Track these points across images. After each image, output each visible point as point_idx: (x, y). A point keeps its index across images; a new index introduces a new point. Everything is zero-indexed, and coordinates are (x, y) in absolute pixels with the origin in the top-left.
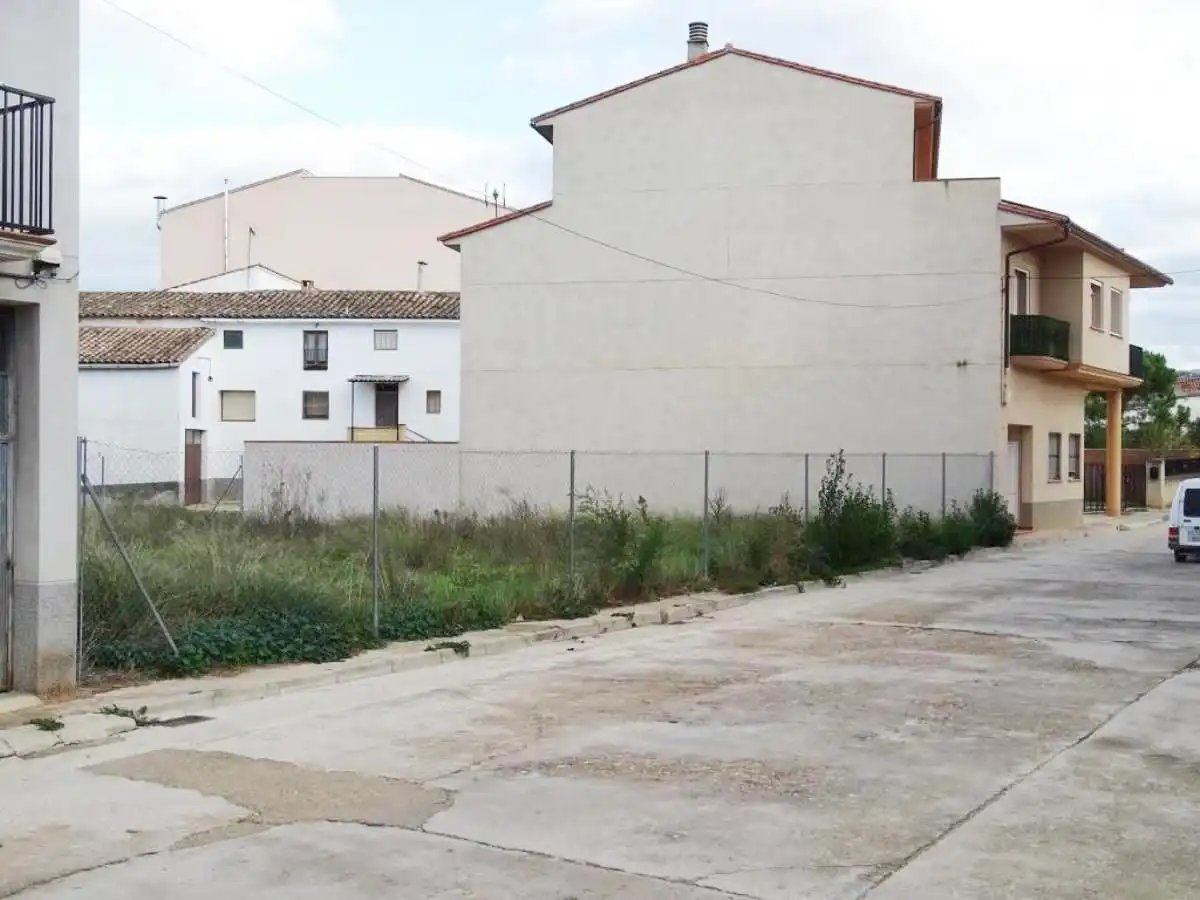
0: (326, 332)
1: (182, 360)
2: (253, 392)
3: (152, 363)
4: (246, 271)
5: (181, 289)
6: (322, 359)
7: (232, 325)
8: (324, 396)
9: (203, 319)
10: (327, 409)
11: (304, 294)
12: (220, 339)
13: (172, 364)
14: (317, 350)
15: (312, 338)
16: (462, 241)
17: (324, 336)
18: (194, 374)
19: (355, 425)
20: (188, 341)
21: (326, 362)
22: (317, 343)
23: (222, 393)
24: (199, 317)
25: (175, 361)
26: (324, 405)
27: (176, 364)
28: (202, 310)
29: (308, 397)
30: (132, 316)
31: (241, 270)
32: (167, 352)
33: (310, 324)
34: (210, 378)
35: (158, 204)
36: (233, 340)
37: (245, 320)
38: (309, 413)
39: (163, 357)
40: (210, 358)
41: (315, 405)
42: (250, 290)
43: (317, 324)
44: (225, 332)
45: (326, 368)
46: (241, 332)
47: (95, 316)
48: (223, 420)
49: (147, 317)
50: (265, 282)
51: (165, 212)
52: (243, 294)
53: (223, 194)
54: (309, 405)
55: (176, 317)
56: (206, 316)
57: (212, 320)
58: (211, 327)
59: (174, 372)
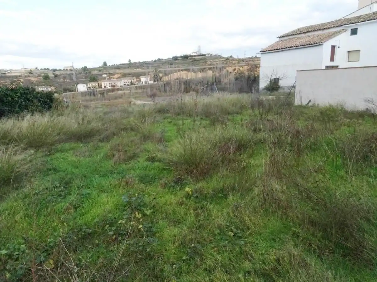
1: (325, 42)
2: (360, 50)
3: (314, 44)
4: (370, 5)
5: (345, 18)
7: (354, 26)
12: (349, 32)
13: (320, 44)
18: (333, 47)
23: (349, 52)
24: (342, 25)
27: (322, 43)
28: (346, 23)
32: (322, 40)
34: (339, 47)
36: (354, 32)
37: (360, 23)
39: (318, 42)
40: (342, 39)
42: (371, 12)
44: (351, 29)
46: (357, 28)
48: (348, 62)
49: (325, 29)
55: (334, 27)
56: (344, 25)
57: (346, 26)
58: (346, 28)
59: (321, 46)
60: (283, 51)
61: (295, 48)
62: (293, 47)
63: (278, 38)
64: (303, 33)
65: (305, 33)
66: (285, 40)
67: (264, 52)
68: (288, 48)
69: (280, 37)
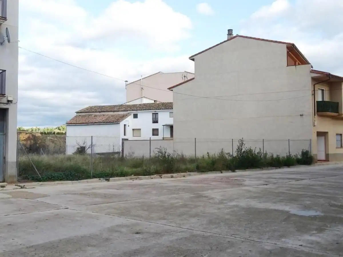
0: (158, 113)
1: (121, 122)
2: (140, 129)
3: (113, 122)
4: (141, 99)
5: (126, 104)
6: (157, 120)
8: (157, 130)
9: (128, 111)
10: (158, 133)
11: (154, 104)
12: (132, 116)
13: (118, 123)
14: (156, 118)
15: (154, 115)
16: (173, 89)
17: (157, 114)
18: (125, 125)
19: (164, 137)
20: (123, 117)
21: (158, 121)
22: (156, 116)
23: (133, 129)
24: (127, 111)
25: (119, 122)
26: (157, 132)
27: (119, 123)
28: (129, 109)
29: (153, 130)
30: (112, 111)
31: (140, 98)
32: (118, 120)
33: (153, 112)
34: (129, 126)
35: (126, 83)
36: (135, 116)
37: (138, 111)
38: (154, 134)
39: (116, 121)
40: (129, 121)
41: (155, 132)
42: (142, 103)
43: (155, 111)
44: (134, 114)
45: (158, 123)
46: (137, 114)
47: (103, 112)
48: (133, 136)
49: (115, 111)
50: (146, 101)
51: (127, 85)
52: (140, 105)
53: (141, 79)
54: (154, 132)
55: (122, 111)
56: (129, 110)
57: (130, 111)
58: (130, 113)
59: (119, 124)
60: (88, 125)
61: (98, 124)
62: (96, 123)
63: (76, 113)
64: (98, 112)
65: (100, 112)
66: (85, 116)
67: (69, 124)
68: (93, 123)
69: (77, 113)
